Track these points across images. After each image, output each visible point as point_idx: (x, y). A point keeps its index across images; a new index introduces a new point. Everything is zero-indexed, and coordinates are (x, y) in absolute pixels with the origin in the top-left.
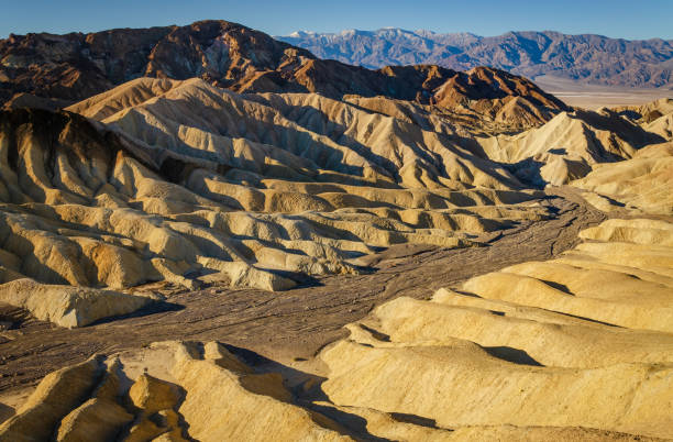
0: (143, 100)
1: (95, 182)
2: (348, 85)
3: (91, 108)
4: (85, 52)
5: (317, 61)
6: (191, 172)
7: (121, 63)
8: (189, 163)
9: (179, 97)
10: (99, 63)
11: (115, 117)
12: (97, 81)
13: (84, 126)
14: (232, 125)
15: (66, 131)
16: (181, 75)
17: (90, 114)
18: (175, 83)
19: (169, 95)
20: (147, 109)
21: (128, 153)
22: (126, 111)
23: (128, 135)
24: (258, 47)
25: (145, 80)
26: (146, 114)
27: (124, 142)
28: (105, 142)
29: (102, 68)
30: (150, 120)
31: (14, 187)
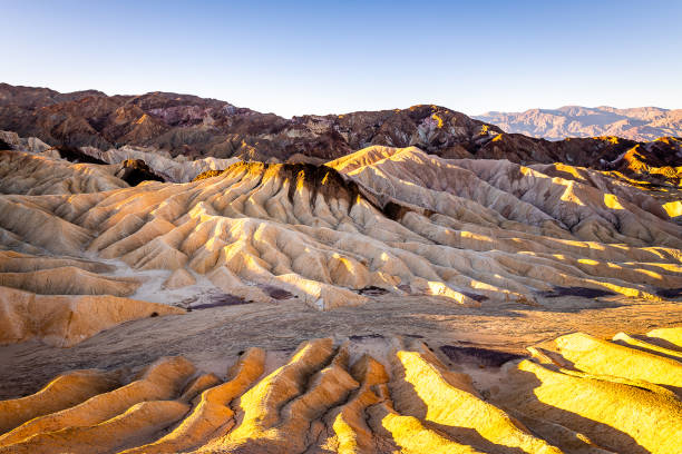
0: (375, 161)
1: (340, 215)
2: (529, 154)
3: (340, 165)
4: (336, 127)
5: (504, 135)
6: (404, 214)
7: (359, 136)
8: (405, 207)
9: (400, 160)
10: (345, 135)
11: (356, 172)
12: (343, 148)
13: (335, 175)
14: (436, 182)
15: (325, 179)
16: (399, 144)
17: (339, 168)
18: (398, 150)
19: (393, 158)
20: (377, 167)
21: (364, 197)
22: (363, 168)
23: (364, 183)
24: (457, 124)
25: (378, 148)
26: (377, 170)
27: (361, 189)
28: (351, 189)
29: (346, 138)
30: (377, 172)
31: (290, 214)
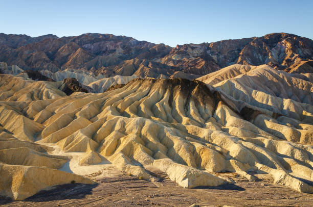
0: (235, 76)
1: (206, 116)
3: (208, 79)
4: (208, 52)
6: (256, 116)
7: (225, 57)
8: (256, 111)
9: (254, 75)
10: (215, 57)
11: (219, 84)
12: (212, 66)
13: (204, 88)
14: (284, 91)
15: (195, 90)
16: (256, 63)
17: (207, 82)
18: (252, 67)
19: (249, 74)
20: (236, 80)
21: (224, 103)
22: (225, 81)
23: (225, 93)
24: (304, 47)
25: (237, 66)
26: (235, 83)
27: (223, 97)
28: (213, 96)
29: (216, 60)
30: (237, 86)
31: (169, 114)
